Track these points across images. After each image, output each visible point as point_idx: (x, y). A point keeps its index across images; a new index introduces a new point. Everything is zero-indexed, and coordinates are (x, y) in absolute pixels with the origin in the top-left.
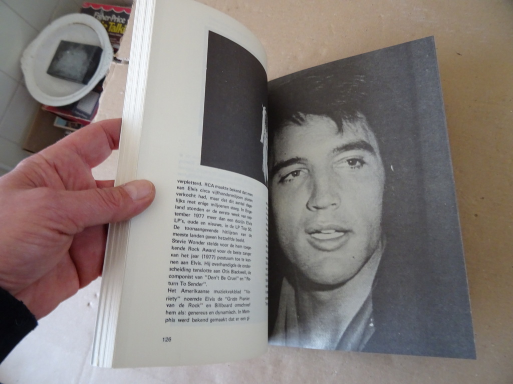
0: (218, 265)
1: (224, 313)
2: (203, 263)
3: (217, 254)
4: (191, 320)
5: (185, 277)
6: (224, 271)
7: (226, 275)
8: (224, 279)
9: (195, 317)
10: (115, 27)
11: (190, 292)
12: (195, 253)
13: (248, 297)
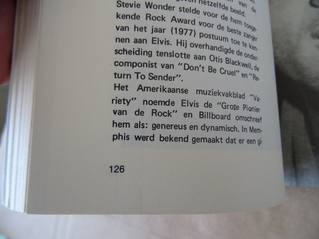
0: (201, 46)
1: (217, 129)
2: (173, 42)
3: (199, 29)
4: (157, 138)
5: (143, 65)
6: (212, 58)
7: (215, 65)
8: (214, 71)
9: (165, 133)
11: (154, 90)
12: (159, 24)
13: (257, 107)
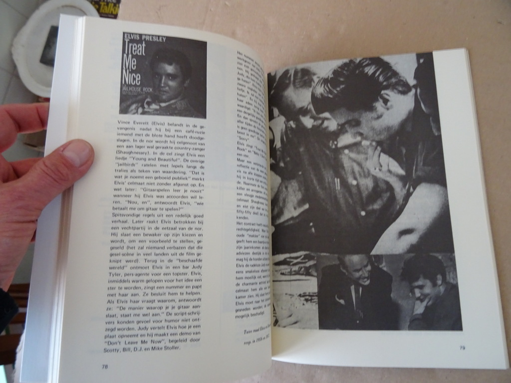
10: (106, 7)
